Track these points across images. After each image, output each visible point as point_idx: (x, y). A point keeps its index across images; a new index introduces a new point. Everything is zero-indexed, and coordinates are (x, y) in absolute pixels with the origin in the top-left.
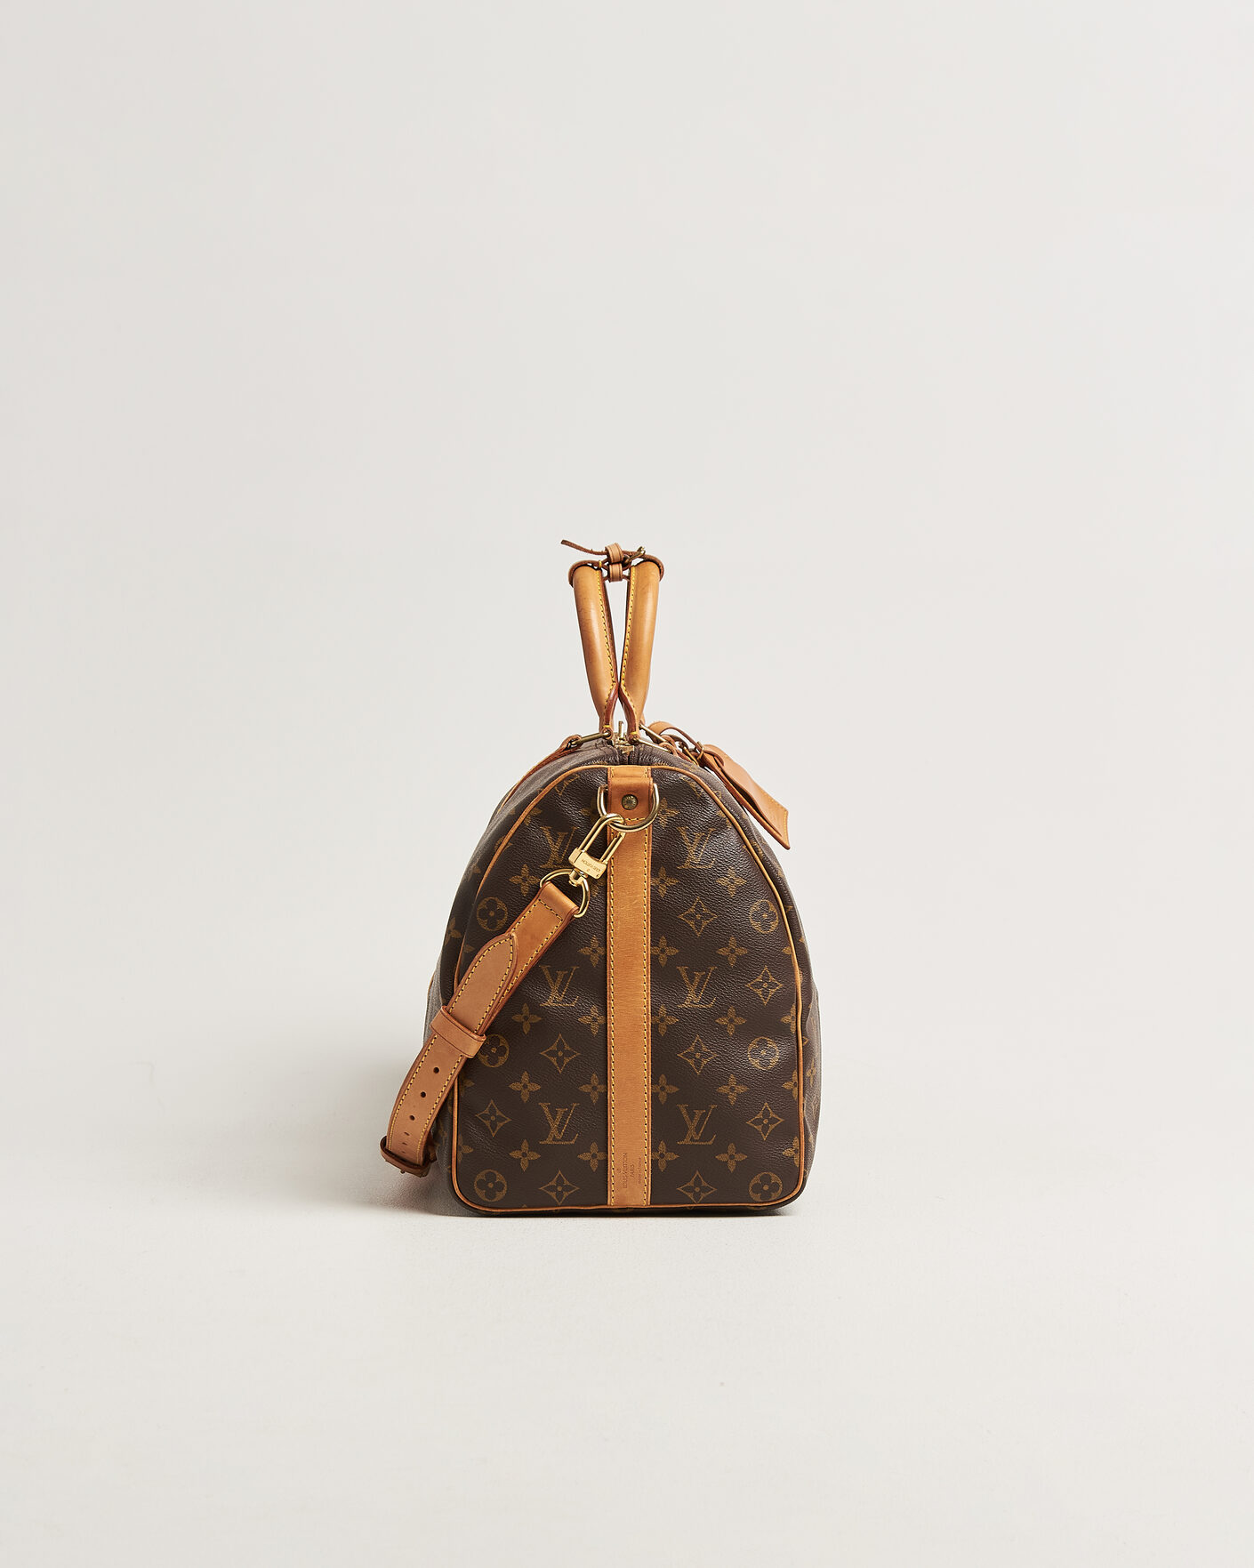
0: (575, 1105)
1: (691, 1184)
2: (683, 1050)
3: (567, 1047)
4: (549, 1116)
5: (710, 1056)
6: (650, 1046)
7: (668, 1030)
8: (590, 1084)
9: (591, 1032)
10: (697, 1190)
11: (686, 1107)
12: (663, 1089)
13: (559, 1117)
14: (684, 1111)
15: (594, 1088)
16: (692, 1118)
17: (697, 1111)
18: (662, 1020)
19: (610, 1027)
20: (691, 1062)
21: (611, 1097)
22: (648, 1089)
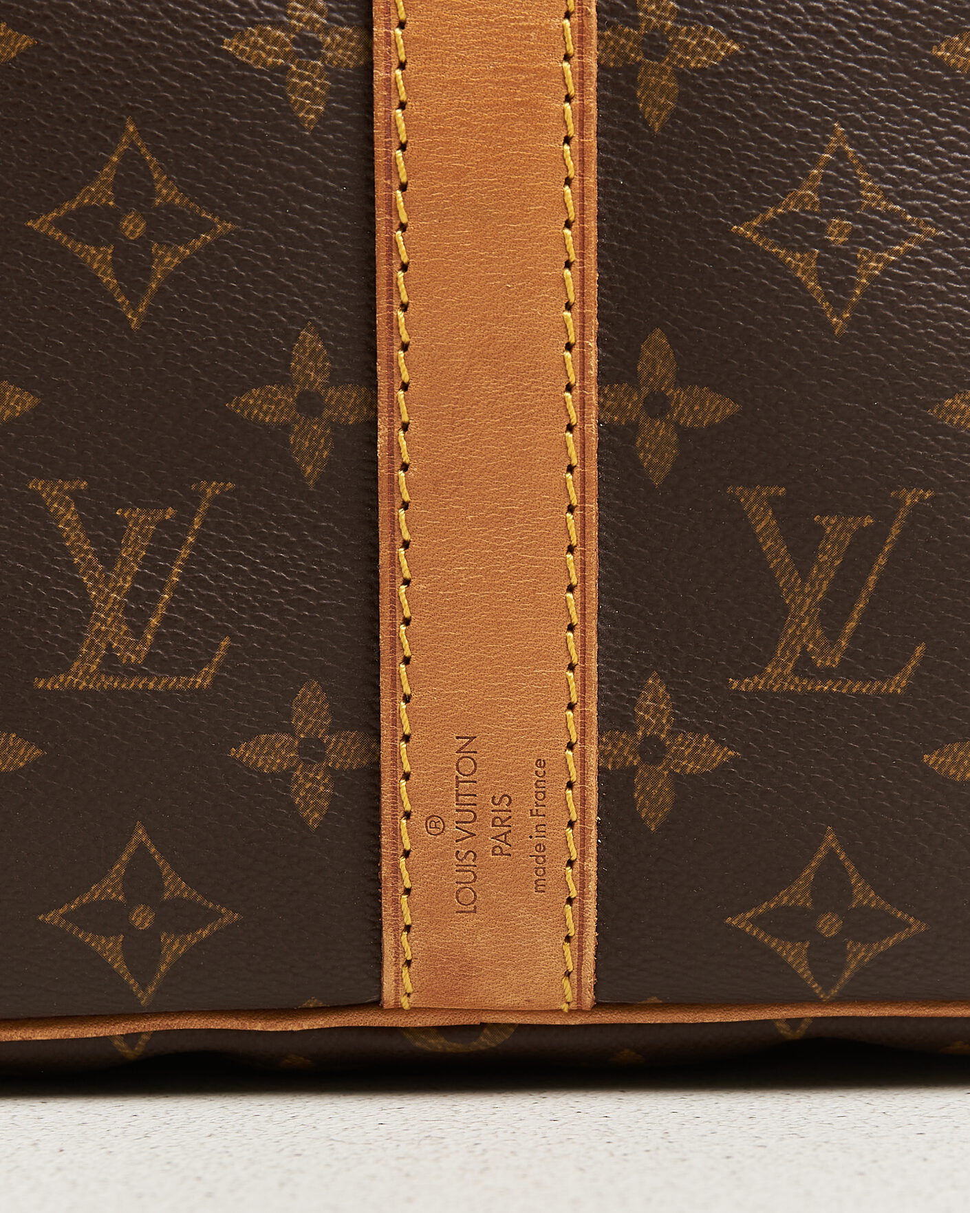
0: (212, 490)
1: (797, 894)
2: (761, 204)
3: (167, 192)
4: (81, 549)
5: (900, 236)
6: (592, 181)
7: (683, 98)
8: (285, 381)
9: (288, 111)
10: (829, 925)
11: (773, 501)
12: (657, 405)
13: (132, 552)
14: (764, 522)
15: (310, 404)
16: (803, 557)
17: (829, 523)
18: (655, 45)
19: (389, 84)
20: (802, 265)
21: (393, 447)
22: (583, 404)
